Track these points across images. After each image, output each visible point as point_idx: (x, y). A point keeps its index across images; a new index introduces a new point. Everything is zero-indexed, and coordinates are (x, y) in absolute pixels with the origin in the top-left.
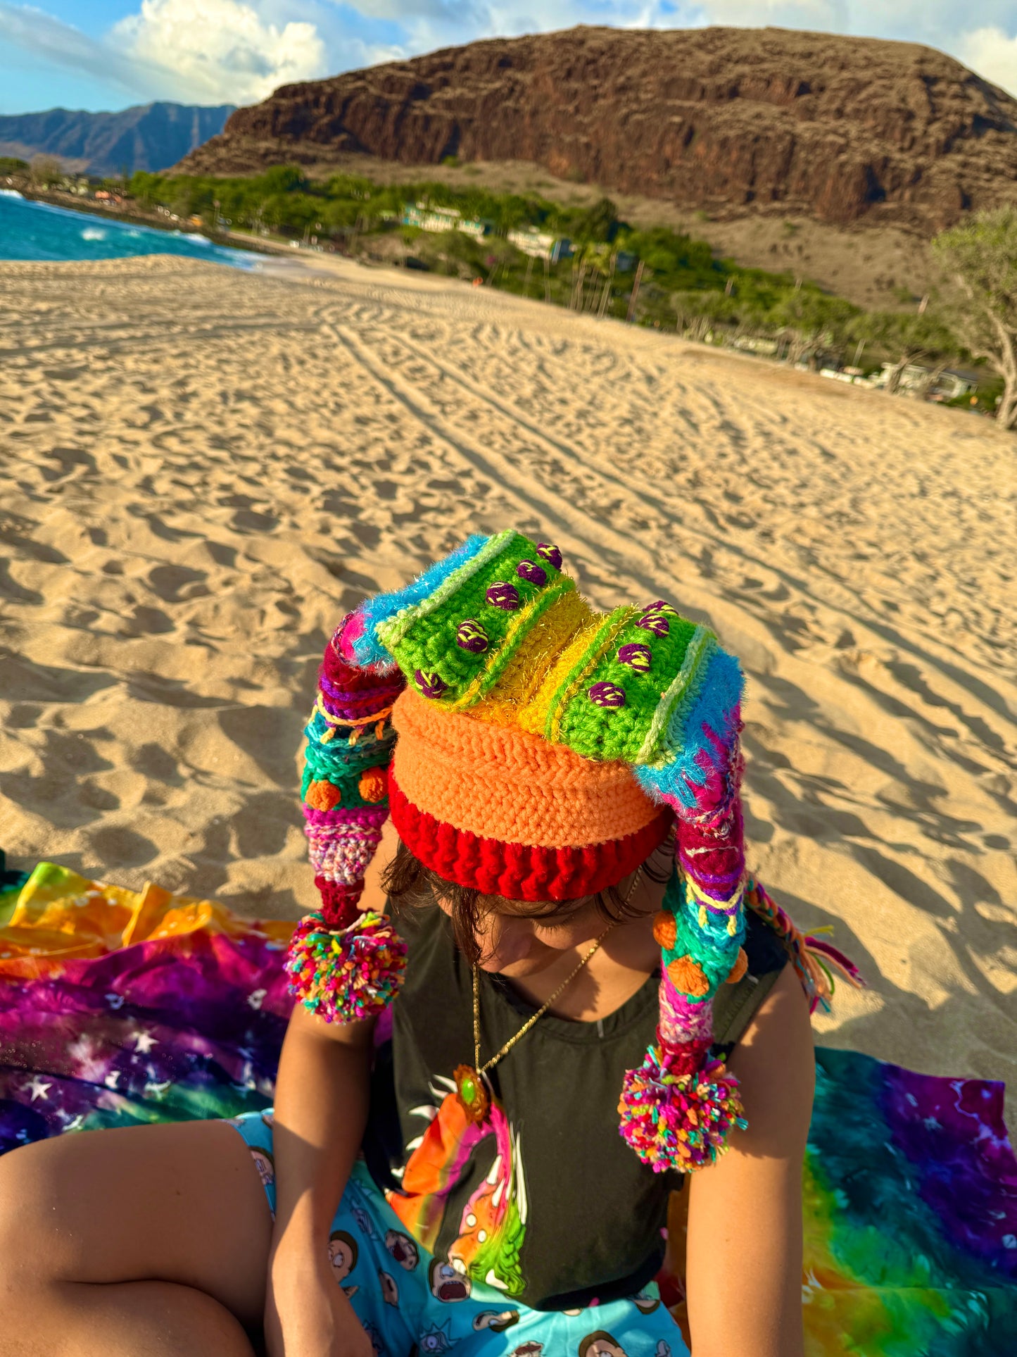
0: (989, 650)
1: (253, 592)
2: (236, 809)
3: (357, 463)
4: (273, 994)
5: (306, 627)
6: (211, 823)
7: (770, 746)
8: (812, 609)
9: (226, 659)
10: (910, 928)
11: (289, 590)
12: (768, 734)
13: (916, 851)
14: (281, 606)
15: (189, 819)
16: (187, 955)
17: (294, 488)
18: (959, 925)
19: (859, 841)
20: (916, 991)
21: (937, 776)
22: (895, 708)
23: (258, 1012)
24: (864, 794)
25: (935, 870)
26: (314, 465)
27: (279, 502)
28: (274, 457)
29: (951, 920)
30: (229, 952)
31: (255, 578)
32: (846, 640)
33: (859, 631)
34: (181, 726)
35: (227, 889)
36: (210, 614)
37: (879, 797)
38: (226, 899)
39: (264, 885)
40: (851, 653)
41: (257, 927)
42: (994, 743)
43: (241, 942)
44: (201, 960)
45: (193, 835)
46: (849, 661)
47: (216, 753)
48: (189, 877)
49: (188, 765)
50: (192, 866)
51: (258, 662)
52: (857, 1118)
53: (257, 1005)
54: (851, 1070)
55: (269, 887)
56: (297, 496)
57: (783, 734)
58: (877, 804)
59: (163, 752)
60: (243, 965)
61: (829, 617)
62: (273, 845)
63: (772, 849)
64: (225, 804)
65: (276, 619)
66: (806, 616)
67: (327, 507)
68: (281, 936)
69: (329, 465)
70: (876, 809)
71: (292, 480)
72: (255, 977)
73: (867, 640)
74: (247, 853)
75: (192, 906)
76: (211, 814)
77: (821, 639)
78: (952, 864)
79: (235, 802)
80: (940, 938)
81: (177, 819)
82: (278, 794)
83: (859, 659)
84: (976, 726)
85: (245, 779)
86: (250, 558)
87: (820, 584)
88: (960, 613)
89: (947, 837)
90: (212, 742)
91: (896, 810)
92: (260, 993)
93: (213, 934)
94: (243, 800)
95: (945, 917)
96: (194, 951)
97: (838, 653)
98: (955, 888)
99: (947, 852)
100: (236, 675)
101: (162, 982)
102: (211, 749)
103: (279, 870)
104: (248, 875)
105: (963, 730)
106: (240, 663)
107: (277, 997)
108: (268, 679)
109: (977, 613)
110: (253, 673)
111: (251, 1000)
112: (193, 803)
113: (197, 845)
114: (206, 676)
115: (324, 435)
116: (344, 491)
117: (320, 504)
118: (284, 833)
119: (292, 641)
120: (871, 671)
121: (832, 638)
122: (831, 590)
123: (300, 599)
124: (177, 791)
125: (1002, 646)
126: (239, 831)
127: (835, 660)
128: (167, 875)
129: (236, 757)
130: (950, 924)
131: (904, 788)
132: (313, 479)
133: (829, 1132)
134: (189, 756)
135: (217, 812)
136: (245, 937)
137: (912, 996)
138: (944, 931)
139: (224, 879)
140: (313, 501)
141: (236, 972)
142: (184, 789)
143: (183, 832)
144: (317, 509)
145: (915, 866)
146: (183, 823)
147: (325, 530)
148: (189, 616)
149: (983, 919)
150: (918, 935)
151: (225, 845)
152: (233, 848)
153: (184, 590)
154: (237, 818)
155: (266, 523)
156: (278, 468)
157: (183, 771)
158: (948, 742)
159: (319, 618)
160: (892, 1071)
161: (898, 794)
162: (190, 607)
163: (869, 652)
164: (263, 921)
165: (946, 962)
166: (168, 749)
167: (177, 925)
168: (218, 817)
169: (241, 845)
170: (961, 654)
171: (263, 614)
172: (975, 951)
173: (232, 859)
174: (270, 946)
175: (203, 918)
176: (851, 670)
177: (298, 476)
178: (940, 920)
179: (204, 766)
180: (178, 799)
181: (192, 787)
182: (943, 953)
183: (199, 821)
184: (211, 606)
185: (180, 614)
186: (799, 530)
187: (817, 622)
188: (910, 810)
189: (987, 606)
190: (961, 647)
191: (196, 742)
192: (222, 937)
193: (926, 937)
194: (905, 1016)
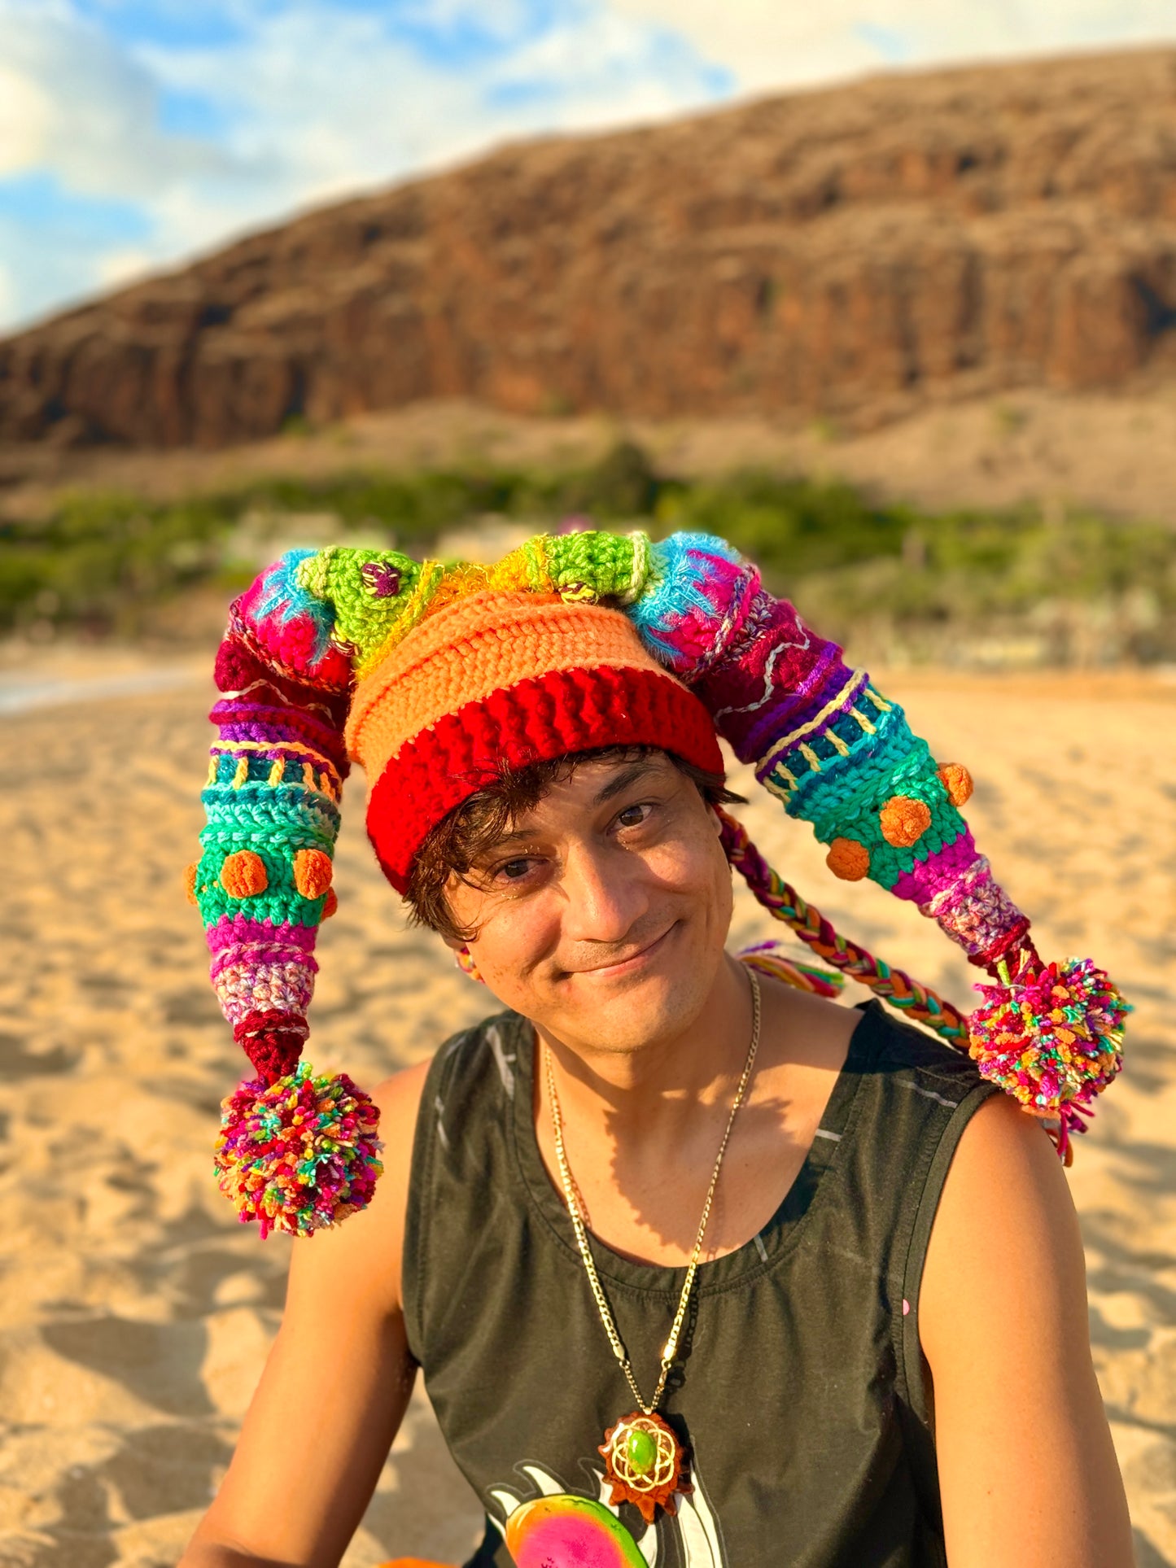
1: (55, 1172)
2: (109, 1452)
5: (172, 1206)
6: (67, 1476)
7: (1138, 1244)
11: (125, 1155)
12: (1130, 1225)
14: (118, 1183)
15: (23, 1478)
26: (131, 967)
27: (75, 1031)
31: (55, 1150)
45: (37, 1499)
47: (48, 1389)
50: (48, 1540)
51: (92, 1269)
56: (104, 1019)
57: (1159, 1219)
62: (189, 1498)
63: (1151, 1360)
64: (84, 1450)
65: (108, 1206)
69: (158, 960)
71: (92, 994)
74: (144, 1513)
76: (59, 1465)
79: (106, 1444)
82: (181, 1428)
86: (37, 1120)
90: (37, 1372)
94: (117, 1440)
100: (53, 1296)
102: (38, 1386)
104: (153, 1541)
106: (55, 1276)
108: (116, 1291)
110: (86, 1288)
112: (25, 1460)
113: (51, 1513)
115: (140, 920)
118: (207, 1481)
119: (150, 1233)
123: (150, 1168)
126: (120, 1484)
129: (90, 1385)
132: (132, 986)
135: (73, 1463)
139: (112, 1554)
140: (140, 1016)
143: (15, 1500)
146: (16, 1486)
147: (177, 1051)
151: (98, 1509)
152: (116, 1510)
154: (114, 1466)
155: (59, 1063)
156: (60, 983)
159: (196, 1188)
168: (82, 1468)
169: (130, 1504)
171: (82, 1206)
173: (116, 1526)
183: (46, 1476)
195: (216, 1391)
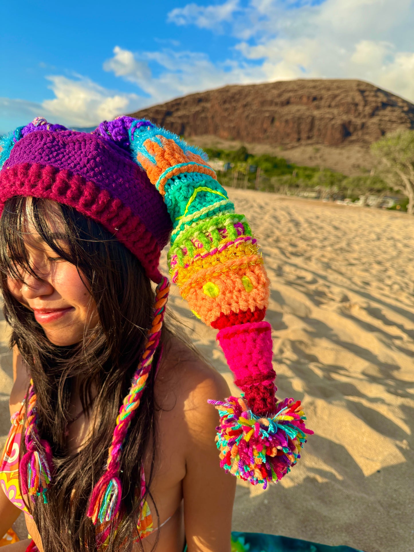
7: (308, 351)
8: (328, 287)
10: (381, 449)
12: (306, 345)
13: (382, 401)
18: (409, 445)
19: (351, 398)
21: (393, 360)
22: (370, 328)
24: (355, 372)
25: (393, 412)
29: (405, 442)
32: (345, 299)
33: (351, 295)
37: (364, 373)
40: (347, 304)
46: (345, 308)
57: (314, 345)
58: (362, 377)
61: (336, 290)
66: (326, 290)
70: (361, 380)
73: (355, 298)
77: (333, 300)
78: (403, 408)
83: (350, 306)
84: (411, 333)
87: (332, 276)
88: (399, 284)
89: (400, 392)
91: (372, 379)
95: (401, 441)
97: (340, 305)
98: (406, 422)
99: (400, 401)
105: (405, 336)
109: (406, 284)
120: (356, 312)
121: (338, 299)
122: (337, 279)
127: (340, 308)
130: (404, 444)
131: (376, 368)
138: (401, 449)
145: (382, 410)
150: (386, 453)
158: (398, 342)
161: (374, 371)
163: (356, 304)
170: (401, 302)
176: (347, 312)
178: (398, 443)
186: (323, 256)
187: (331, 292)
188: (379, 379)
190: (400, 299)
193: (391, 454)
194: (382, 509)
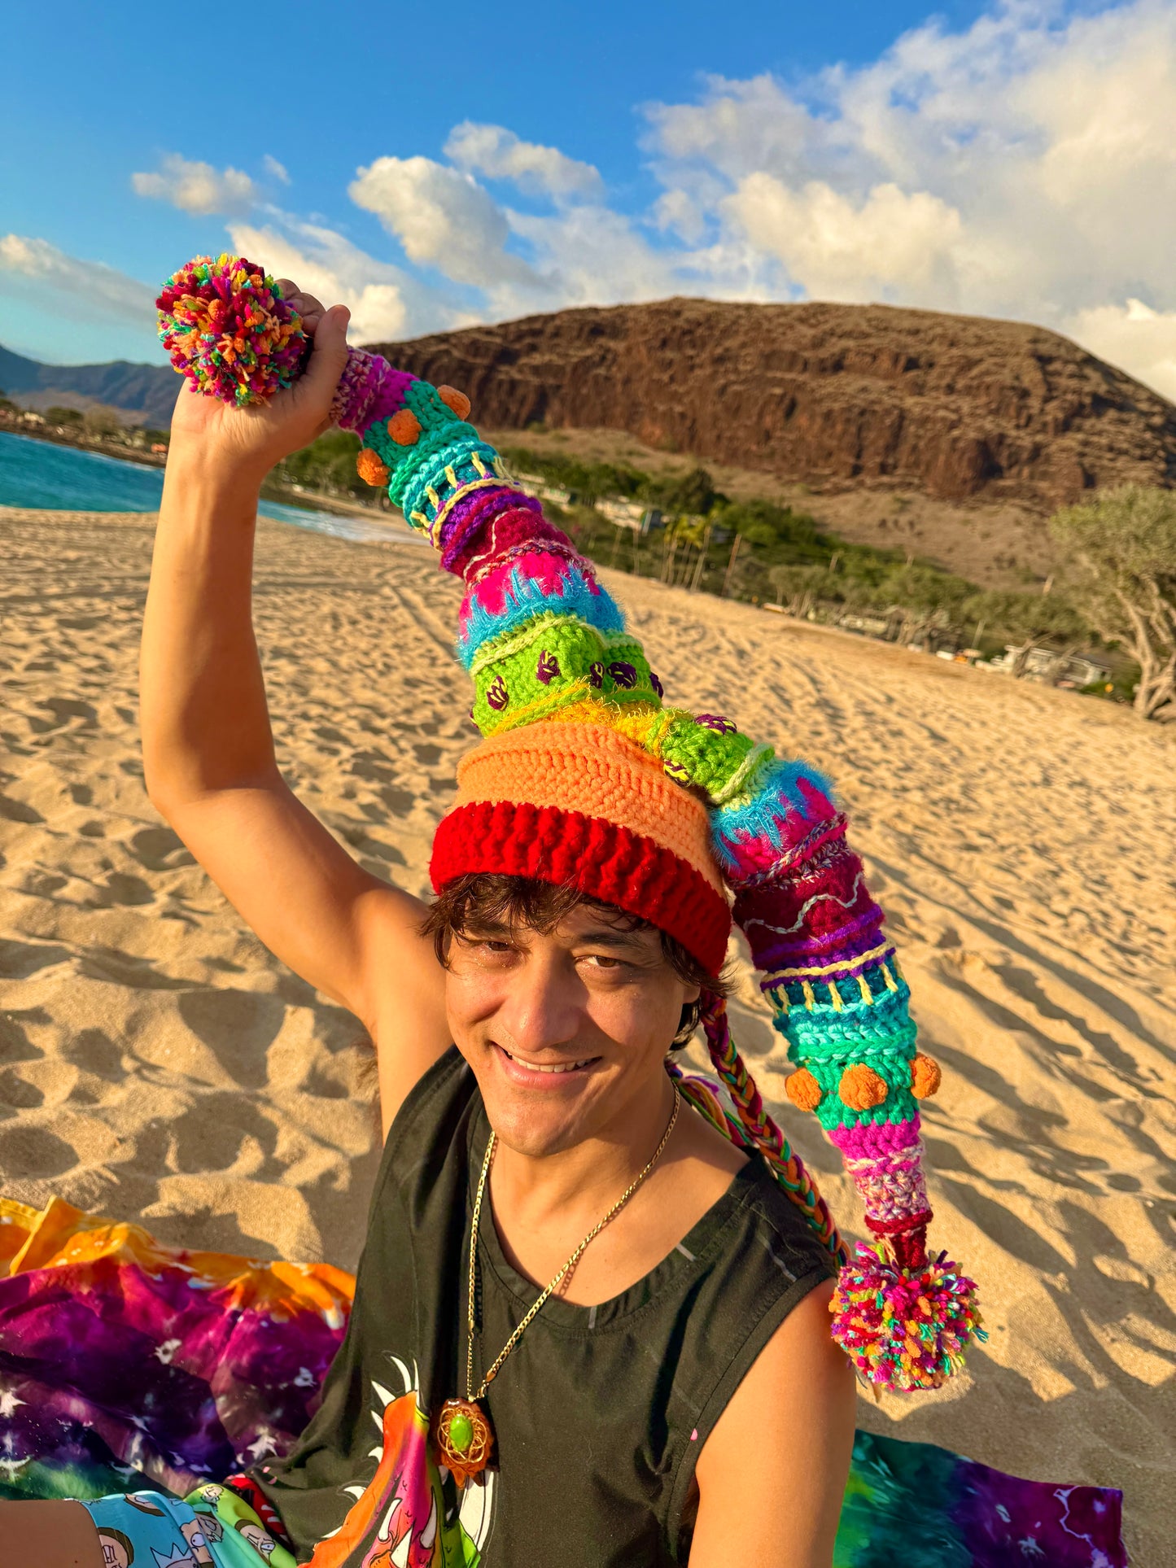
0: (1119, 957)
2: (181, 1111)
3: (398, 725)
4: (189, 1346)
6: (148, 1127)
8: (911, 902)
9: (205, 935)
10: (1010, 1286)
13: (1021, 1189)
15: (120, 1121)
16: (85, 1290)
17: (321, 749)
18: (1070, 1283)
19: (952, 1175)
20: (1017, 1367)
21: (1054, 1101)
22: (1005, 1019)
23: (167, 1367)
24: (963, 1119)
25: (1043, 1213)
26: (348, 725)
27: (301, 763)
28: (305, 717)
29: (1062, 1276)
30: (141, 1289)
32: (950, 939)
33: (964, 929)
34: (132, 1010)
35: (155, 1210)
36: (199, 884)
37: (982, 1124)
38: (150, 1221)
39: (201, 1206)
40: (954, 954)
41: (183, 1258)
42: (1124, 1065)
43: (158, 1277)
44: (102, 1297)
45: (121, 1141)
46: (951, 962)
47: (169, 1043)
48: (109, 1192)
49: (134, 1057)
50: (115, 1179)
51: (243, 940)
52: (928, 1535)
53: (166, 1359)
54: (924, 1471)
55: (208, 1209)
56: (323, 758)
58: (979, 1132)
59: (107, 1040)
60: (156, 1307)
61: (930, 912)
62: (220, 1159)
63: (844, 1181)
64: (168, 1105)
66: (905, 910)
67: (356, 771)
68: (211, 1272)
69: (366, 726)
70: (977, 1137)
71: (321, 741)
72: (169, 1323)
73: (974, 940)
74: (186, 1167)
75: (106, 1229)
76: (148, 1116)
77: (921, 938)
78: (1064, 1207)
79: (181, 1104)
80: (1048, 1299)
81: (106, 1121)
82: (236, 1095)
83: (963, 960)
84: (1102, 1044)
85: (199, 1077)
87: (921, 875)
88: (1087, 914)
89: (1062, 1174)
90: (167, 1029)
91: (1001, 1140)
92: (173, 1344)
93: (123, 1263)
94: (191, 1102)
95: (1055, 1273)
96: (94, 1285)
97: (939, 953)
98: (1068, 1237)
99: (1060, 1192)
100: (214, 954)
101: (47, 1324)
102: (165, 1039)
103: (222, 1189)
104: (183, 1194)
105: (1087, 1048)
106: (221, 940)
107: (193, 1350)
108: (252, 959)
109: (1105, 914)
110: (235, 953)
111: (159, 1353)
112: (130, 1102)
113: (127, 1153)
114: (179, 954)
115: (366, 696)
116: (380, 755)
117: (348, 767)
118: (238, 1144)
120: (976, 975)
121: (933, 936)
122: (935, 883)
124: (113, 1087)
125: (1135, 953)
126: (180, 1139)
127: (934, 959)
128: (82, 1188)
129: (193, 1050)
130: (1060, 1281)
131: (1012, 1113)
132: (346, 741)
133: (890, 1553)
134: (137, 1046)
135: (156, 1115)
136: (164, 1270)
137: (1012, 1374)
138: (1051, 1289)
139: (153, 1196)
140: (340, 763)
141: (145, 1314)
142: (123, 1086)
143: (111, 1136)
144: (344, 772)
145: (1020, 1207)
146: (113, 1126)
147: (350, 794)
148: (171, 887)
149: (1104, 1276)
150: (1020, 1295)
151: (161, 1155)
152: (171, 1160)
153: (171, 857)
154: (181, 1123)
156: (307, 729)
157: (127, 1064)
158: (1068, 1061)
160: (979, 1472)
161: (1006, 1121)
162: (175, 877)
163: (977, 954)
164: (191, 1252)
165: (1054, 1330)
166: (113, 1036)
167: (81, 1251)
168: (157, 1120)
169: (180, 1156)
170: (1086, 960)
172: (1093, 1319)
173: (168, 1172)
174: (194, 1283)
175: (116, 1242)
176: (953, 973)
177: (329, 737)
178: (1047, 1276)
179: (153, 1060)
180: (113, 1096)
181: (133, 1083)
182: (1051, 1319)
183: (132, 1124)
184: (200, 876)
185: (162, 884)
186: (900, 816)
187: (916, 918)
188: (1019, 1141)
189: (1117, 907)
190: (1086, 953)
191: (148, 1029)
192: (133, 1268)
193: (1031, 1297)
194: (1001, 1401)
195: (272, 1067)
